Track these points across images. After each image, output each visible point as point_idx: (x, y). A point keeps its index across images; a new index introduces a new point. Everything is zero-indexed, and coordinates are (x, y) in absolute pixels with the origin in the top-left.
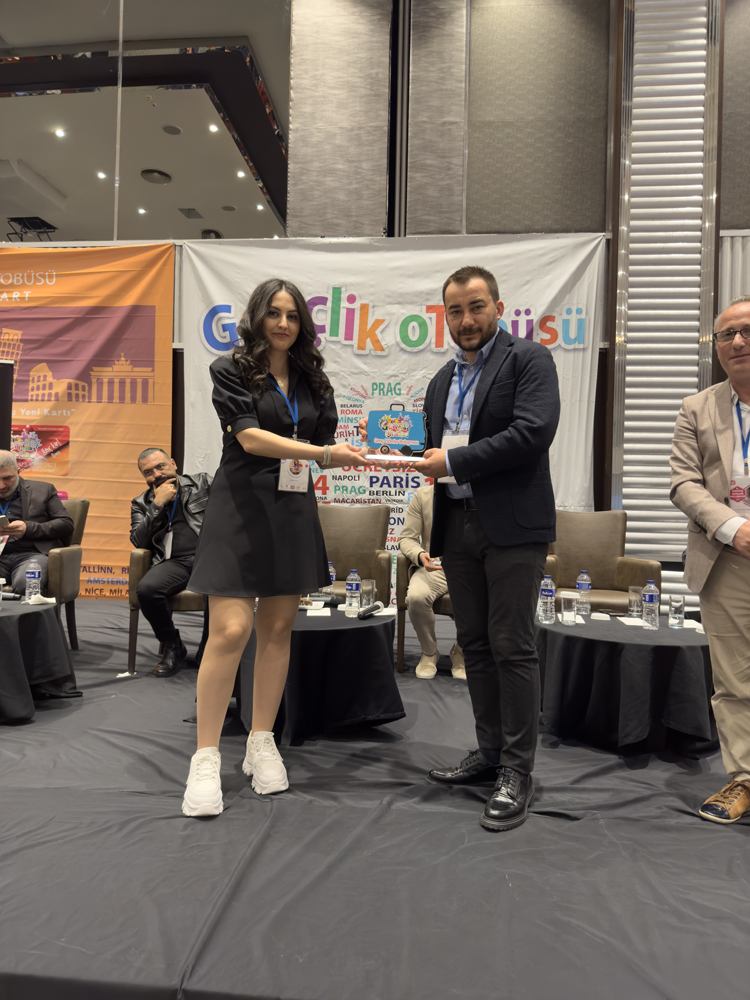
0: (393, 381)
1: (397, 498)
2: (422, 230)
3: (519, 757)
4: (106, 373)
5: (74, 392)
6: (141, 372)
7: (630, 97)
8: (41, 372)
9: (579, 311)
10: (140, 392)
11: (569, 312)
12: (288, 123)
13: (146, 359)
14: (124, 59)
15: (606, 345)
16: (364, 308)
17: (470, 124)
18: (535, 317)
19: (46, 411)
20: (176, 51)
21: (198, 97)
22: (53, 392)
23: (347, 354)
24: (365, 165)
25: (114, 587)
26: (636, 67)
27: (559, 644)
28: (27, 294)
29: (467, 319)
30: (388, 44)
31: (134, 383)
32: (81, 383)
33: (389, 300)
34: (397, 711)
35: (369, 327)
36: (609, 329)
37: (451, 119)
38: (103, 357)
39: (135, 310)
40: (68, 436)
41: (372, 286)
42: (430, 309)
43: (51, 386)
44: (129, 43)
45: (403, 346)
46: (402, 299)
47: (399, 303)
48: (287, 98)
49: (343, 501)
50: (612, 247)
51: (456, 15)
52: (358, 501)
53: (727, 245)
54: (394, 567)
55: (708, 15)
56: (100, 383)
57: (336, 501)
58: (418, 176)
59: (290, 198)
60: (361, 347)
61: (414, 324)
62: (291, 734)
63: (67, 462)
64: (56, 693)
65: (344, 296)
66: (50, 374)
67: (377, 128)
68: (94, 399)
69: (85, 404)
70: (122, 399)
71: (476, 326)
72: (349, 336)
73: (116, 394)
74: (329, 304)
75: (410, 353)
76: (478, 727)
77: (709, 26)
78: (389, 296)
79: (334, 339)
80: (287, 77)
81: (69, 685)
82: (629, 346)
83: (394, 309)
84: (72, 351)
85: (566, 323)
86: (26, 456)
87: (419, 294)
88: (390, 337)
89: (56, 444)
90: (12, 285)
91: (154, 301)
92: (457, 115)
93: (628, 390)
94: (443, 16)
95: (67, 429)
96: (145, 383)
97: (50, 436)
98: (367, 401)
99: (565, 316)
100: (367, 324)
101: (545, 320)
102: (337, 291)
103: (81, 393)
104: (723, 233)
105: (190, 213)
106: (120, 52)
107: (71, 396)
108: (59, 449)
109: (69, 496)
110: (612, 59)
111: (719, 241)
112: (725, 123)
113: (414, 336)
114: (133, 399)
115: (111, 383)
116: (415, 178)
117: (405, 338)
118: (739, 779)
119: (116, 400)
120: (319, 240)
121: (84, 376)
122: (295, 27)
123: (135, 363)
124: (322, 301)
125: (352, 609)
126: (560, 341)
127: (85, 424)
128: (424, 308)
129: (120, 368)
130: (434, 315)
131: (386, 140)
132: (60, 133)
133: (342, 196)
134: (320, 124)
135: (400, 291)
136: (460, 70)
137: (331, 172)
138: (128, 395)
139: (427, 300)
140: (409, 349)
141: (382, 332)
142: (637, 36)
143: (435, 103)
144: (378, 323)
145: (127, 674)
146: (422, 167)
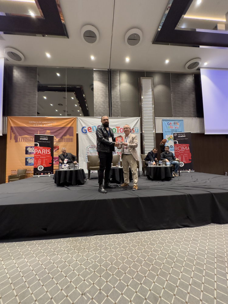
2: (114, 116)
4: (65, 137)
6: (71, 137)
9: (137, 128)
10: (71, 140)
13: (72, 135)
15: (141, 133)
17: (121, 101)
19: (55, 144)
21: (73, 94)
22: (56, 140)
24: (106, 107)
26: (143, 95)
28: (51, 125)
30: (108, 89)
32: (61, 139)
36: (141, 130)
38: (65, 135)
39: (70, 127)
40: (59, 147)
42: (116, 127)
50: (141, 119)
51: (118, 86)
56: (64, 139)
58: (114, 108)
59: (94, 111)
63: (59, 152)
66: (55, 138)
67: (107, 101)
68: (63, 141)
69: (62, 143)
82: (144, 133)
84: (59, 134)
89: (57, 149)
90: (48, 123)
91: (73, 126)
92: (118, 100)
94: (116, 86)
101: (133, 129)
103: (61, 141)
107: (59, 141)
111: (155, 118)
115: (66, 139)
119: (67, 141)
120: (99, 117)
126: (135, 132)
127: (62, 146)
129: (68, 136)
132: (45, 98)
133: (102, 111)
134: (98, 100)
135: (112, 125)
136: (119, 94)
137: (101, 107)
138: (69, 141)
143: (115, 98)
145: (88, 180)
146: (114, 107)
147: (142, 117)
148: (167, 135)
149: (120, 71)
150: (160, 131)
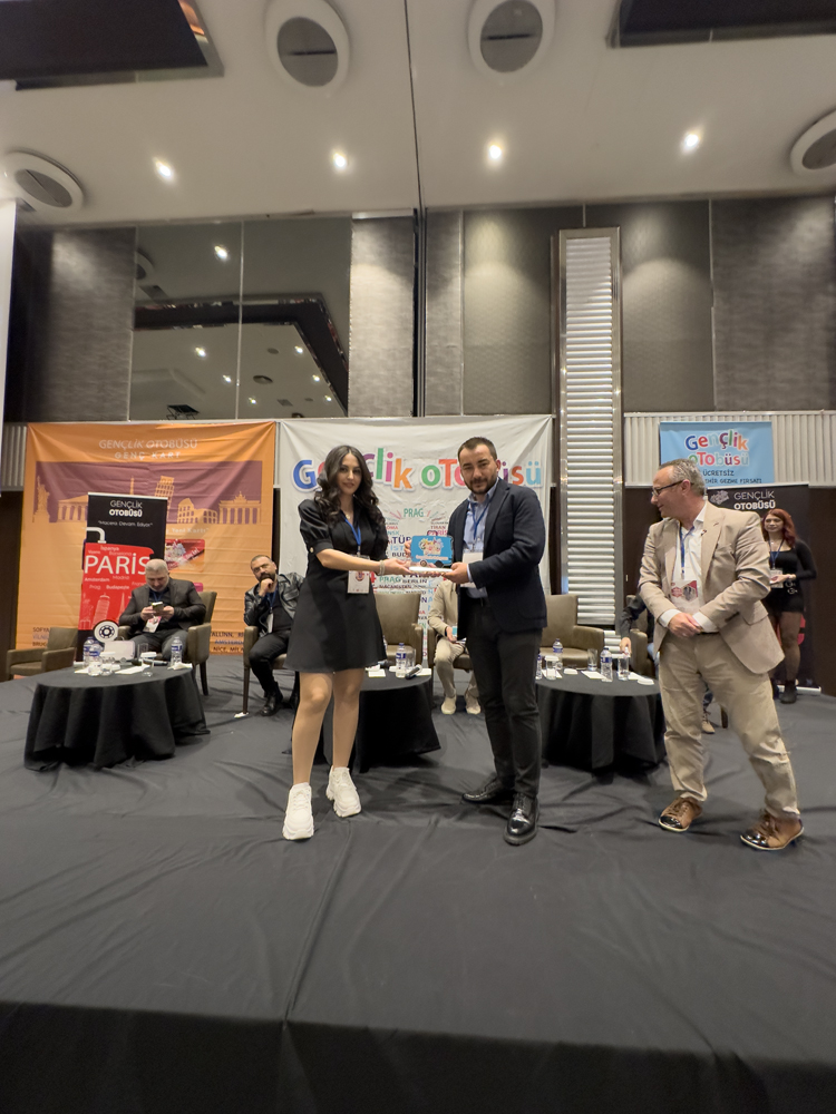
0: (418, 508)
1: (422, 584)
2: (435, 413)
3: (529, 785)
4: (229, 505)
5: (208, 517)
6: (252, 504)
7: (565, 330)
8: (186, 504)
9: (537, 463)
10: (250, 516)
11: (530, 464)
12: (349, 346)
13: (255, 494)
14: (245, 308)
15: (555, 485)
16: (398, 461)
17: (464, 347)
18: (509, 467)
19: (189, 530)
20: (276, 302)
21: (291, 331)
22: (194, 517)
23: (388, 491)
24: (398, 372)
25: (234, 646)
26: (568, 313)
27: (548, 694)
28: (178, 454)
29: (477, 473)
30: (412, 297)
31: (247, 511)
32: (212, 512)
33: (415, 456)
34: (434, 744)
35: (402, 473)
36: (556, 474)
37: (452, 344)
38: (228, 494)
39: (249, 463)
40: (203, 545)
41: (403, 447)
42: (441, 461)
43: (193, 513)
44: (246, 297)
45: (424, 485)
46: (423, 456)
47: (421, 458)
48: (348, 331)
49: (386, 587)
50: (556, 423)
51: (454, 280)
52: (396, 587)
53: (628, 422)
54: (425, 636)
55: (612, 281)
56: (225, 511)
57: (381, 587)
58: (432, 378)
59: (350, 392)
60: (397, 485)
61: (431, 471)
62: (361, 764)
63: (203, 563)
64: (192, 732)
65: (385, 454)
66: (192, 505)
67: (408, 349)
68: (221, 521)
69: (216, 525)
70: (240, 521)
71: (483, 477)
72: (388, 479)
73: (236, 518)
74: (376, 458)
75: (429, 490)
76: (496, 761)
77: (612, 288)
78: (414, 454)
79: (379, 480)
80: (347, 318)
81: (201, 725)
82: (569, 486)
83: (419, 461)
84: (207, 490)
85: (529, 471)
86: (175, 559)
87: (434, 452)
88: (415, 479)
89: (196, 552)
90: (168, 448)
91: (261, 458)
92: (456, 341)
93: (569, 514)
94: (446, 281)
95: (202, 543)
96: (255, 511)
97: (192, 546)
98: (401, 521)
99: (528, 467)
100: (400, 471)
101: (515, 469)
102: (381, 451)
103: (212, 518)
104: (625, 415)
105: (284, 402)
106: (240, 303)
107: (206, 520)
108: (198, 554)
109: (205, 585)
110: (553, 308)
111: (623, 420)
112: (625, 346)
113: (431, 479)
114: (247, 521)
115: (233, 511)
116: (430, 380)
117: (425, 480)
118: (684, 796)
119: (236, 522)
120: (369, 419)
121: (215, 506)
122: (352, 287)
123: (248, 498)
124: (372, 456)
125: (401, 670)
127: (215, 538)
128: (438, 461)
129: (239, 502)
130: (444, 466)
131: (411, 357)
132: (201, 352)
133: (384, 392)
134: (369, 347)
135: (422, 450)
136: (458, 314)
137: (377, 376)
138: (244, 519)
139: (439, 456)
140: (428, 487)
141: (410, 476)
142: (568, 293)
143: (442, 334)
144: (408, 470)
145: (242, 715)
146: (435, 374)
147: (558, 412)
149: (470, 214)
150: (647, 479)
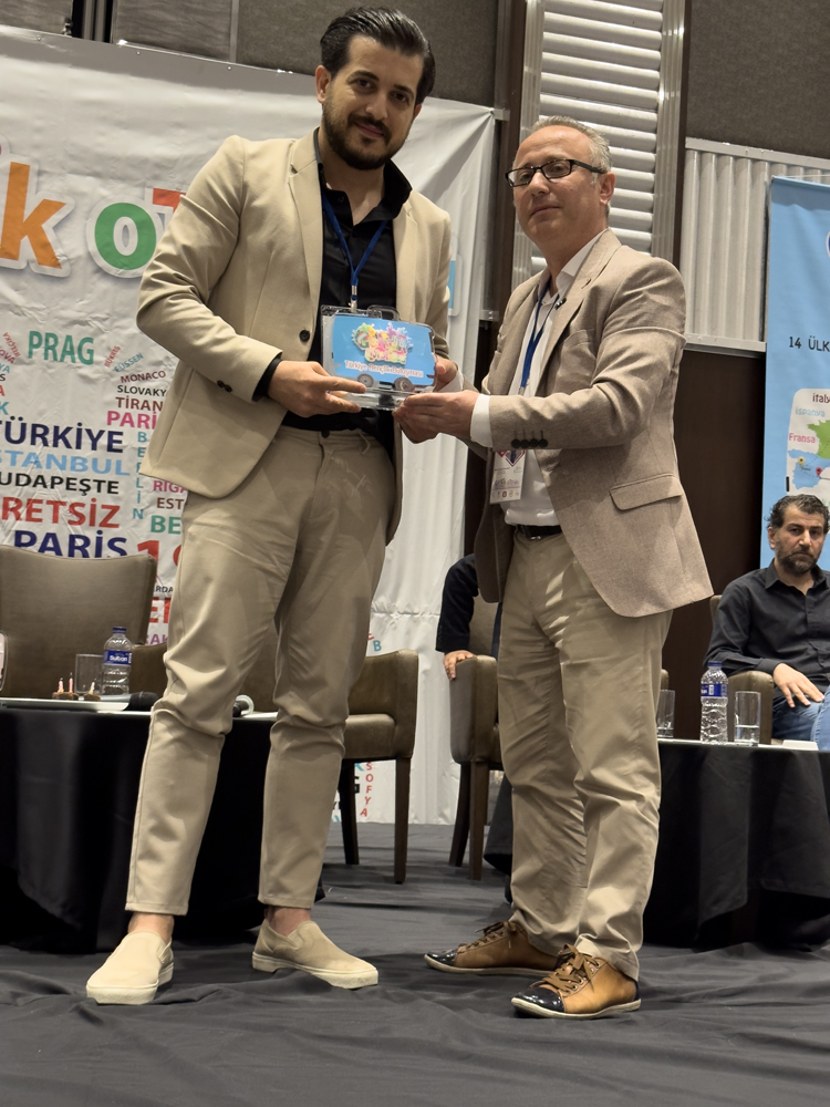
0: (77, 333)
2: (148, 38)
15: (490, 315)
16: (20, 173)
33: (74, 164)
35: (28, 212)
41: (38, 130)
42: (161, 197)
45: (102, 263)
46: (104, 168)
47: (96, 175)
60: (10, 253)
61: (127, 221)
75: (117, 279)
78: (73, 157)
83: (86, 184)
87: (140, 163)
88: (73, 242)
98: (18, 369)
100: (23, 206)
104: (690, 143)
111: (683, 155)
113: (127, 246)
117: (106, 248)
128: (149, 193)
130: (168, 211)
135: (100, 150)
139: (156, 178)
140: (114, 271)
141: (56, 228)
144: (48, 207)
147: (513, 103)
148: (811, 383)
150: (731, 330)
